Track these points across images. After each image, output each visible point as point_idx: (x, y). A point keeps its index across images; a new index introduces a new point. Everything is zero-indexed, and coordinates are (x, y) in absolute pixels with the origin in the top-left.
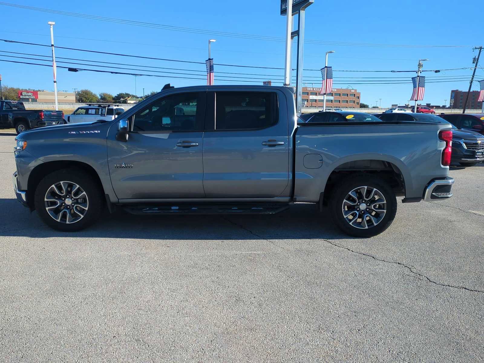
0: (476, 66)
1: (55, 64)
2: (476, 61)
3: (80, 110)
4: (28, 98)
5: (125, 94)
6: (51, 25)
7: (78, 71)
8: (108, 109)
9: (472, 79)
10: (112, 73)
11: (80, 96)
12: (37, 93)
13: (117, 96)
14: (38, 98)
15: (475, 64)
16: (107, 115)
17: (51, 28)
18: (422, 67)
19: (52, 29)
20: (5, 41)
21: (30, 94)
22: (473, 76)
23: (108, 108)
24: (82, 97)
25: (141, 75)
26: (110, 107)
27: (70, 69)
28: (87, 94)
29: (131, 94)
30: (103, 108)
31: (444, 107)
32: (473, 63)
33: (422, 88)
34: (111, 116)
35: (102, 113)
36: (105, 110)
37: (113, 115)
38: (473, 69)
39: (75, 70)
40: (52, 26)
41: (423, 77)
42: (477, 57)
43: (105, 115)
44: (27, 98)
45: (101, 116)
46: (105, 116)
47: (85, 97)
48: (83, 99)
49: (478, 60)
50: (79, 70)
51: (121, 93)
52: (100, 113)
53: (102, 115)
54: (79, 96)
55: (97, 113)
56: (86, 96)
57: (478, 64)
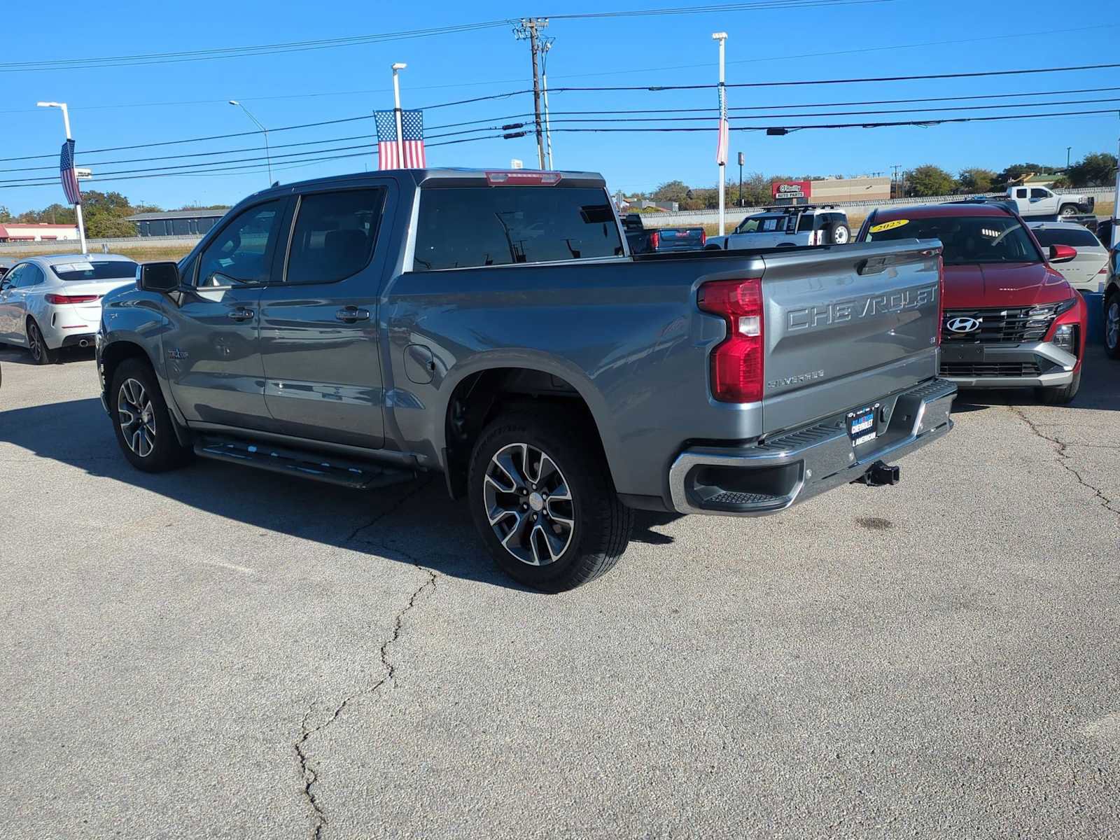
1: (725, 126)
3: (751, 221)
4: (792, 196)
5: (1025, 165)
6: (720, 39)
7: (787, 132)
8: (802, 216)
10: (865, 126)
11: (912, 183)
12: (810, 184)
13: (1002, 173)
14: (810, 196)
16: (799, 230)
17: (721, 47)
19: (722, 49)
20: (650, 89)
21: (795, 188)
23: (804, 214)
24: (917, 183)
25: (939, 122)
26: (808, 211)
27: (772, 131)
28: (930, 176)
29: (1041, 165)
30: (793, 214)
34: (805, 233)
35: (788, 227)
36: (795, 220)
37: (811, 230)
39: (780, 131)
40: (722, 42)
43: (794, 230)
44: (789, 196)
45: (787, 234)
46: (794, 233)
47: (925, 184)
48: (919, 187)
50: (789, 129)
51: (1016, 165)
52: (785, 228)
53: (790, 231)
54: (909, 182)
55: (779, 228)
56: (927, 181)
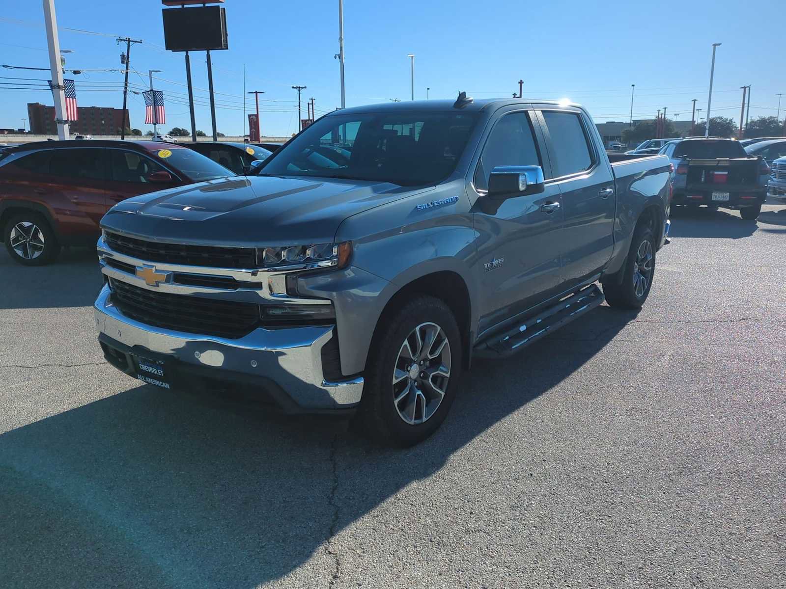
0: (127, 68)
2: (125, 59)
9: (126, 88)
15: (125, 65)
18: (65, 63)
22: (126, 84)
31: (21, 132)
32: (123, 62)
33: (71, 99)
38: (124, 72)
41: (70, 80)
42: (126, 54)
49: (128, 59)
57: (129, 65)
